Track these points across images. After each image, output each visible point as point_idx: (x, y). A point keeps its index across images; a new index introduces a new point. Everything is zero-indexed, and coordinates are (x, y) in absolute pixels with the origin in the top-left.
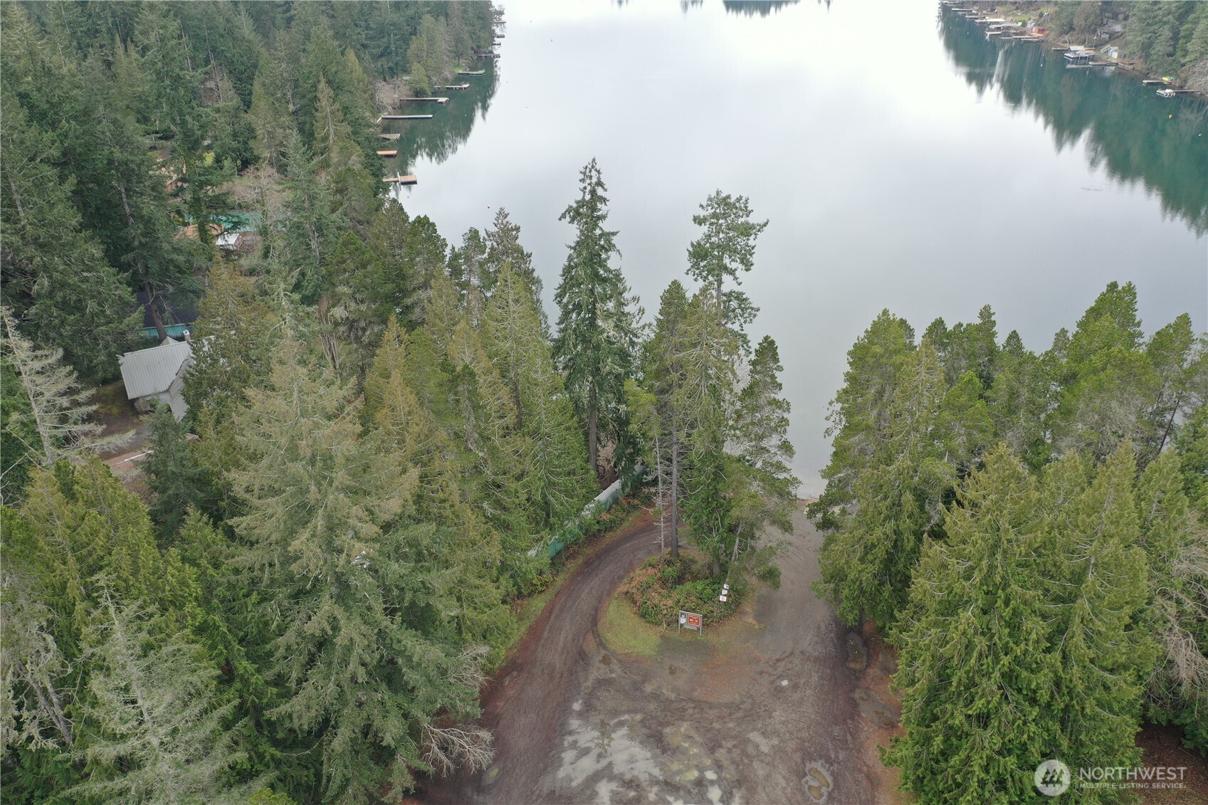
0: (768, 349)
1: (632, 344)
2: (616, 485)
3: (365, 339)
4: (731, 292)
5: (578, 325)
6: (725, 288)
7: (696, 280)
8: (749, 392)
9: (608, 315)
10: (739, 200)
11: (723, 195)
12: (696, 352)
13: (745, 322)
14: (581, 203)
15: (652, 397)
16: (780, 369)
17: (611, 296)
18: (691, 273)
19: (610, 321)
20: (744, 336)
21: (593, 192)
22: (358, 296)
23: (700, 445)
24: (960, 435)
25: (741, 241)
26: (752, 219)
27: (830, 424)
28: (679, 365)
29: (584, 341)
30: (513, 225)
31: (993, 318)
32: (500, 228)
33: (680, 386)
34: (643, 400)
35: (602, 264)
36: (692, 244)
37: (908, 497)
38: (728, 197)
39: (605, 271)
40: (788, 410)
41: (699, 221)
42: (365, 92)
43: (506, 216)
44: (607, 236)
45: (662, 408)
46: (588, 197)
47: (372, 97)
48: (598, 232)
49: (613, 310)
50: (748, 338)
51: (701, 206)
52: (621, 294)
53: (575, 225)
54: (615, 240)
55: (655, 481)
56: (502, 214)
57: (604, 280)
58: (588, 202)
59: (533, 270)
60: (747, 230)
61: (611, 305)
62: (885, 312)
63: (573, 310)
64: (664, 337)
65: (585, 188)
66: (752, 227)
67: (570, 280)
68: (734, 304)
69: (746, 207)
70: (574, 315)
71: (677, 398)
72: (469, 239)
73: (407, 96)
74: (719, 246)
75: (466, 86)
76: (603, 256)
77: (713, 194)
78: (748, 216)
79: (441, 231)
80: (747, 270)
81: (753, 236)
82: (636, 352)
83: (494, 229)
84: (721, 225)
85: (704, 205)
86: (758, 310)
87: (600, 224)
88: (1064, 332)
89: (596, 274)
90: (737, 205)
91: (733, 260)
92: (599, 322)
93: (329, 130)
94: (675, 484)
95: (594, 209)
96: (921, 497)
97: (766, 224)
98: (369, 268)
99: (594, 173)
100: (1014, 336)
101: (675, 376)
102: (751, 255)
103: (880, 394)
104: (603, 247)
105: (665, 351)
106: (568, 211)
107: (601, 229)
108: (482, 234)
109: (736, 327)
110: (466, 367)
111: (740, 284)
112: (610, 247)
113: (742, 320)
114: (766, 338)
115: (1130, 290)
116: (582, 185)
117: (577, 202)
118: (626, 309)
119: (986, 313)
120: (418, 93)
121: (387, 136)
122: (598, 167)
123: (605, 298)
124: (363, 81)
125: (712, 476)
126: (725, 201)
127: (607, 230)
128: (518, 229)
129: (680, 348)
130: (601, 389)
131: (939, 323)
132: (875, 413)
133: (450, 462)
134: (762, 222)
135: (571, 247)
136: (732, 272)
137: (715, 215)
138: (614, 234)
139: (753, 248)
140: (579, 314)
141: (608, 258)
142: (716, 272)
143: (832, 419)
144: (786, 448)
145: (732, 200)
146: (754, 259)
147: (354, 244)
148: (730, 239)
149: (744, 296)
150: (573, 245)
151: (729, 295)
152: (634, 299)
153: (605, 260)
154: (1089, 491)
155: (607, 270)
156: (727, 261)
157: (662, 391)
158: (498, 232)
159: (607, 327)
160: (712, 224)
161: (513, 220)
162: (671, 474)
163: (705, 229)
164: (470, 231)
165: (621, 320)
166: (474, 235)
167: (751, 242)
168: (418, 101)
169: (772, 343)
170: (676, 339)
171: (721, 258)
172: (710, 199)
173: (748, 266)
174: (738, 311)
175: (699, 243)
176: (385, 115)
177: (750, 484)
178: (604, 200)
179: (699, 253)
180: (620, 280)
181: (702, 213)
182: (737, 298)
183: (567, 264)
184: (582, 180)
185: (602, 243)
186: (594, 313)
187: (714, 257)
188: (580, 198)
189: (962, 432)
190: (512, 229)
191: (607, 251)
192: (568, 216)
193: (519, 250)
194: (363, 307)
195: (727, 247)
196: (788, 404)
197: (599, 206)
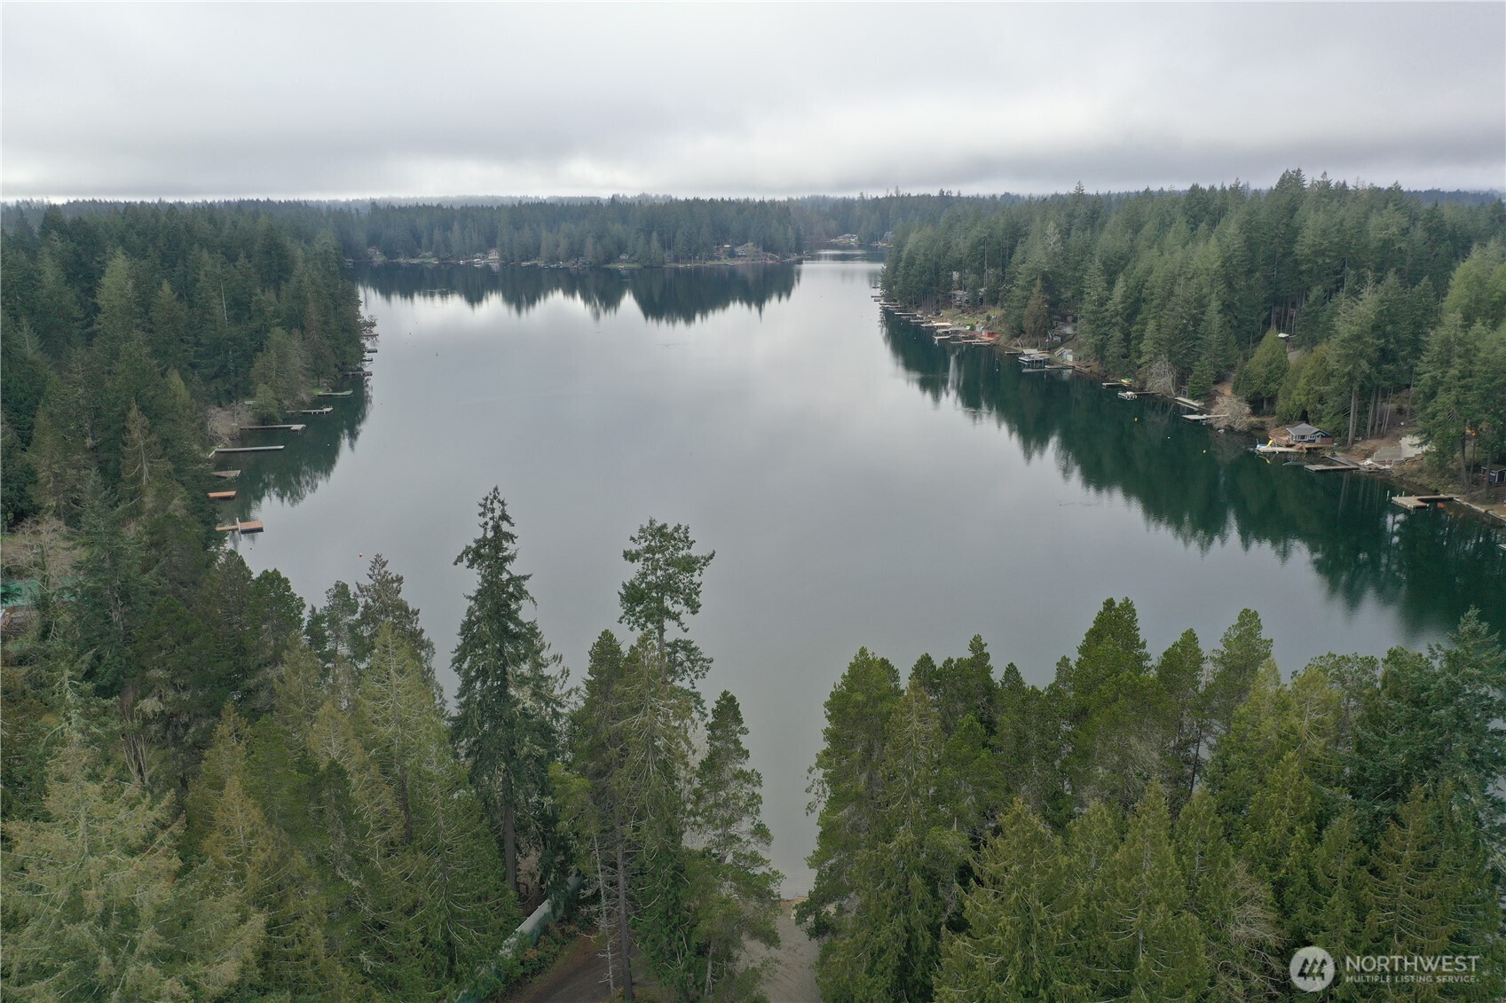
0: (728, 710)
1: (556, 715)
2: (545, 907)
3: (188, 739)
4: (676, 641)
5: (483, 697)
6: (669, 637)
7: (632, 629)
8: (710, 765)
9: (522, 681)
10: (677, 529)
11: (658, 524)
12: (638, 719)
13: (697, 677)
14: (482, 542)
15: (585, 782)
16: (745, 731)
17: (526, 656)
18: (625, 622)
19: (526, 688)
20: (696, 696)
21: (497, 528)
22: (178, 681)
23: (652, 843)
24: (968, 794)
25: (684, 579)
26: (695, 552)
27: (812, 797)
28: (619, 737)
29: (492, 717)
30: (394, 575)
31: (985, 651)
32: (377, 580)
33: (621, 765)
34: (574, 788)
35: (512, 616)
36: (624, 586)
37: (917, 880)
38: (664, 526)
39: (516, 625)
40: (759, 783)
41: (630, 557)
42: (193, 421)
43: (384, 564)
44: (517, 581)
45: (599, 795)
46: (490, 535)
47: (203, 426)
48: (505, 576)
49: (528, 674)
50: (702, 697)
51: (632, 539)
52: (538, 652)
53: (475, 570)
54: (527, 585)
55: (596, 898)
56: (379, 562)
57: (515, 637)
58: (491, 540)
59: (422, 631)
60: (690, 565)
61: (525, 668)
62: (863, 652)
63: (477, 678)
64: (597, 703)
65: (486, 523)
66: (696, 560)
67: (471, 639)
68: (681, 656)
69: (687, 538)
70: (478, 684)
71: (619, 780)
72: (335, 596)
73: (253, 424)
74: (657, 586)
75: (328, 410)
76: (513, 606)
77: (646, 524)
78: (689, 548)
79: (297, 589)
80: (694, 613)
81: (698, 572)
82: (561, 726)
83: (368, 582)
84: (658, 560)
85: (636, 538)
86: (711, 661)
87: (507, 566)
88: (1065, 660)
89: (506, 629)
90: (676, 535)
91: (676, 602)
92: (512, 691)
93: (141, 468)
94: (622, 897)
95: (499, 548)
96: (932, 879)
97: (712, 557)
98: (196, 642)
99: (496, 505)
100: (1011, 670)
101: (613, 752)
102: (697, 594)
103: (868, 751)
104: (512, 595)
105: (600, 720)
106: (466, 553)
107: (509, 572)
108: (353, 589)
109: (686, 685)
110: (333, 763)
111: (686, 631)
112: (521, 594)
113: (693, 675)
114: (725, 694)
115: (1128, 606)
116: (482, 520)
117: (477, 541)
118: (546, 672)
119: (977, 645)
120: (265, 419)
121: (223, 474)
122: (501, 497)
123: (519, 659)
124: (190, 408)
125: (671, 881)
126: (661, 532)
127: (516, 573)
128: (400, 580)
129: (618, 715)
130: (518, 779)
131: (926, 661)
132: (864, 777)
133: (312, 899)
134: (706, 554)
135: (470, 598)
136: (675, 617)
137: (649, 549)
138: (525, 578)
139: (699, 585)
140: (484, 682)
141: (520, 608)
142: (657, 618)
143: (814, 790)
144: (761, 832)
145: (669, 530)
146: (701, 599)
147: (175, 611)
148: (670, 577)
149: (693, 646)
150: (473, 595)
151: (674, 645)
152: (555, 658)
153: (516, 611)
154: (1123, 848)
155: (519, 623)
156: (668, 603)
157: (599, 774)
158: (374, 586)
159: (522, 696)
160: (646, 560)
161: (393, 570)
162: (617, 884)
163: (638, 566)
164: (337, 586)
165: (539, 685)
166: (341, 591)
167: (696, 579)
168: (265, 428)
169: (733, 699)
170: (612, 705)
171: (660, 600)
172: (642, 530)
173: (694, 607)
174: (687, 664)
175: (632, 584)
176: (220, 448)
177: (721, 886)
178: (510, 537)
179: (633, 596)
180: (536, 635)
181: (634, 547)
182: (684, 648)
183: (466, 619)
184: (483, 514)
185: (511, 589)
186: (504, 680)
187: (652, 599)
188: (480, 536)
189: (969, 790)
190: (393, 581)
191: (517, 599)
192: (465, 559)
193: (402, 607)
194: (186, 696)
195: (668, 587)
196: (758, 775)
197: (505, 544)
